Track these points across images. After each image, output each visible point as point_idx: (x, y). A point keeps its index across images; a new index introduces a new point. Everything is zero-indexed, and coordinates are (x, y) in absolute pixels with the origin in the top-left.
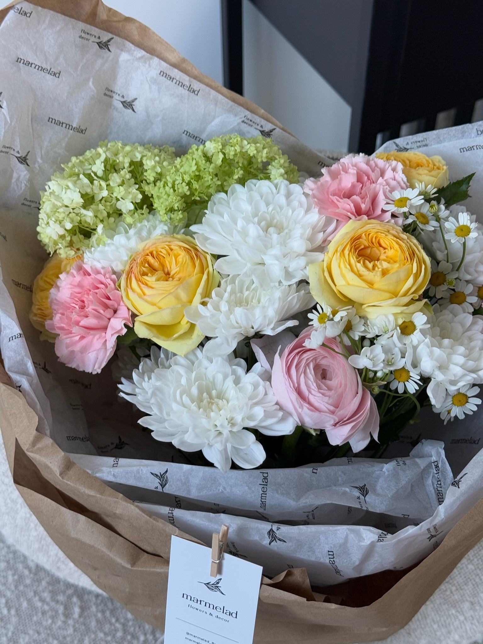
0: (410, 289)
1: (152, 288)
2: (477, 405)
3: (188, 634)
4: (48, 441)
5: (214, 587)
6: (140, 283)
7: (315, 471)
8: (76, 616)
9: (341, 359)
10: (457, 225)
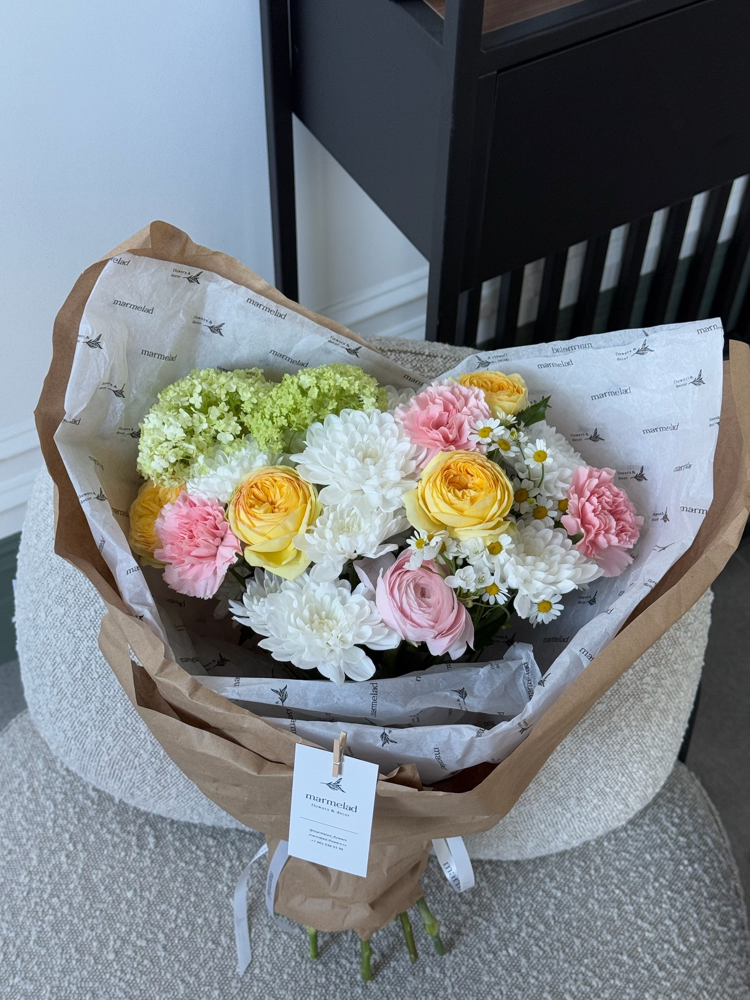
0: (495, 513)
1: (261, 520)
2: (560, 611)
3: (311, 830)
4: (176, 666)
5: (336, 786)
6: (249, 516)
7: (418, 679)
8: (152, 846)
9: (438, 578)
10: (535, 451)
